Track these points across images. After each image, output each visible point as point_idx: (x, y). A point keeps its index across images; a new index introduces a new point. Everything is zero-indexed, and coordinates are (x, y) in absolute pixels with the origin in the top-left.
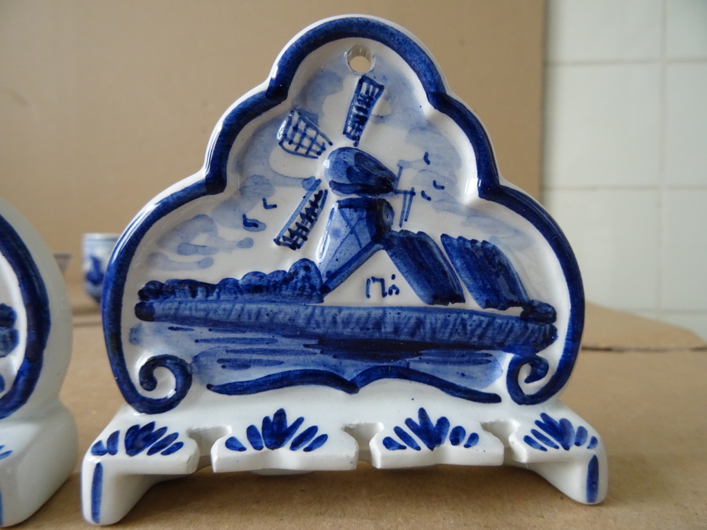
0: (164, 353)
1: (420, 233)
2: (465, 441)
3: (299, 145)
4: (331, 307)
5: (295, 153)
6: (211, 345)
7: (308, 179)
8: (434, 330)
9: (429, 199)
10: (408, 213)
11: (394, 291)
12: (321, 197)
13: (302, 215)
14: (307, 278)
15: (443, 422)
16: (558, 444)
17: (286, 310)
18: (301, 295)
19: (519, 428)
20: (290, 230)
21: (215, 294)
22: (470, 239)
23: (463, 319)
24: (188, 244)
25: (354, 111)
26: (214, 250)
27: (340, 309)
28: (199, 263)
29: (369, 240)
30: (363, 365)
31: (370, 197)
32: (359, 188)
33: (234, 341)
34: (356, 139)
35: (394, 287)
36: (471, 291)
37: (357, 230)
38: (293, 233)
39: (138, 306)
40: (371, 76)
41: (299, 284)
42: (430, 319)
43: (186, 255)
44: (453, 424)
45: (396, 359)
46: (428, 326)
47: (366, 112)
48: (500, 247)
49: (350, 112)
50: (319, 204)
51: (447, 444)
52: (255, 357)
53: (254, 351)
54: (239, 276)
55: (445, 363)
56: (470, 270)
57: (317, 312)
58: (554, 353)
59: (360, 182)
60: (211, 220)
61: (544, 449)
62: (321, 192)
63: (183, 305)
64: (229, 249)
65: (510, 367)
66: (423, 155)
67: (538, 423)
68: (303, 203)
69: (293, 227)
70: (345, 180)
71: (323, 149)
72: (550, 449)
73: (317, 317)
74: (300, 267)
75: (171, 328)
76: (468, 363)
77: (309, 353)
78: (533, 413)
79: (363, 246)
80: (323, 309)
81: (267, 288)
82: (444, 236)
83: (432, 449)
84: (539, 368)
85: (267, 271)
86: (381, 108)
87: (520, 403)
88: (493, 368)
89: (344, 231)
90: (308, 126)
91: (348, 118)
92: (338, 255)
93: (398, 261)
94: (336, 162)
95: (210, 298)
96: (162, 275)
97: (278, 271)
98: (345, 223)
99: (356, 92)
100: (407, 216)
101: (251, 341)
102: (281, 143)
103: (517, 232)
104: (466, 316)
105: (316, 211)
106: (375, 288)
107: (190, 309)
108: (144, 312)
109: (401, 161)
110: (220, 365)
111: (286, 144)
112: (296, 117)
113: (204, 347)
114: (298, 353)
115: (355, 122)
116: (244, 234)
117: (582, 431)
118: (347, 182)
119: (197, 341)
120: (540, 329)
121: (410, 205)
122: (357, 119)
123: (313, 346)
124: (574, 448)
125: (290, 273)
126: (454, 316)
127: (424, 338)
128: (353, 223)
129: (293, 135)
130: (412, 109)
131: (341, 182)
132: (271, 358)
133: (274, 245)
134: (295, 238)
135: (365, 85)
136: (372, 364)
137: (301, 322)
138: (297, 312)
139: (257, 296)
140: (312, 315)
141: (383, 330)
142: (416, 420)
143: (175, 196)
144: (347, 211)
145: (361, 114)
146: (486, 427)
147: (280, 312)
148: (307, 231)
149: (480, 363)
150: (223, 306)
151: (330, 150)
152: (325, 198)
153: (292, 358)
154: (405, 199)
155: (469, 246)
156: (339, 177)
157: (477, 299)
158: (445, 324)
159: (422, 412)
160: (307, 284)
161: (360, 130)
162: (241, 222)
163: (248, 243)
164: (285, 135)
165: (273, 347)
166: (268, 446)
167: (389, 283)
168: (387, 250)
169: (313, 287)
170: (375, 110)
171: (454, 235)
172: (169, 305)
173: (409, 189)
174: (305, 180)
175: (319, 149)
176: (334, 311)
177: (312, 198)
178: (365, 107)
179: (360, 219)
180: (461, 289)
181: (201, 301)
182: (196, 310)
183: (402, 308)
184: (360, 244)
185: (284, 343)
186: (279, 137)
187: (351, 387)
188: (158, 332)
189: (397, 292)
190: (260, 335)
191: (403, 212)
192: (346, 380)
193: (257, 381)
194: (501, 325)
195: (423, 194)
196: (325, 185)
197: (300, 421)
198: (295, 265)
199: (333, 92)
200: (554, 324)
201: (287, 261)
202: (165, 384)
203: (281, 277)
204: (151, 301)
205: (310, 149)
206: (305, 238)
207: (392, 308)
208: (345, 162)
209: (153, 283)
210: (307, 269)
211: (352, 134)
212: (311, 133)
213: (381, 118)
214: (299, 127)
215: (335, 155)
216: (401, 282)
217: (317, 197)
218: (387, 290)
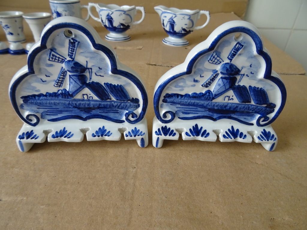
0: (169, 111)
1: (243, 86)
2: (243, 137)
3: (214, 61)
4: (214, 102)
5: (212, 63)
6: (180, 109)
7: (214, 70)
8: (240, 108)
9: (248, 76)
10: (241, 80)
11: (232, 99)
12: (217, 75)
13: (210, 80)
14: (209, 95)
15: (238, 130)
16: (266, 139)
17: (201, 102)
18: (206, 99)
19: (257, 134)
20: (206, 83)
21: (183, 98)
22: (257, 87)
23: (249, 106)
24: (178, 85)
25: (233, 52)
26: (185, 87)
27: (216, 103)
28: (180, 90)
29: (228, 87)
30: (219, 115)
31: (231, 76)
32: (229, 74)
33: (186, 108)
34: (231, 60)
35: (232, 98)
36: (253, 100)
37: (226, 85)
38: (207, 84)
39: (163, 99)
40: (240, 42)
41: (207, 97)
42: (240, 106)
43: (177, 88)
44: (240, 131)
45: (228, 114)
46: (239, 107)
47: (236, 53)
48: (265, 90)
49: (231, 52)
50: (216, 77)
51: (238, 138)
52: (191, 112)
53: (191, 111)
54: (190, 94)
55: (241, 116)
56: (255, 95)
57: (210, 103)
58: (272, 115)
59: (230, 73)
60: (185, 80)
61: (262, 140)
62: (217, 74)
63: (175, 100)
64: (189, 87)
65: (258, 118)
66: (250, 65)
67: (262, 132)
68: (211, 76)
69: (207, 82)
70: (225, 72)
71: (221, 62)
72: (264, 141)
73: (209, 104)
74: (207, 92)
75: (171, 105)
76: (247, 116)
77: (206, 112)
78: (261, 129)
79: (226, 89)
80: (212, 103)
81: (198, 97)
82: (250, 86)
83: (235, 139)
84: (266, 119)
85: (198, 92)
86: (241, 52)
87: (258, 126)
88: (254, 118)
89: (222, 84)
90: (218, 56)
91: (230, 54)
92: (219, 91)
93: (235, 93)
94: (224, 67)
95: (182, 98)
96: (170, 92)
97: (201, 93)
98: (222, 83)
99: (234, 47)
100: (241, 81)
101: (191, 108)
102: (208, 61)
103: (272, 86)
104: (250, 106)
105: (215, 78)
106: (227, 99)
107: (177, 101)
108: (164, 101)
109: (243, 66)
110: (182, 113)
111: (210, 61)
112: (214, 54)
113: (179, 109)
114: (202, 112)
115: (232, 55)
116: (193, 83)
117: (273, 135)
118: (226, 73)
119: (177, 108)
120: (270, 110)
121: (242, 78)
122: (233, 55)
123: (207, 110)
124: (270, 141)
125: (204, 94)
126: (246, 106)
127: (237, 110)
128: (225, 83)
129: (213, 59)
130: (251, 52)
131: (224, 72)
132: (195, 112)
133: (201, 86)
134: (207, 85)
135: (238, 45)
136: (221, 115)
137: (205, 105)
138: (204, 103)
139: (195, 99)
140: (208, 104)
141: (226, 108)
142: (231, 129)
143: (177, 75)
144: (224, 80)
145: (234, 53)
146: (249, 133)
147: (200, 103)
148: (211, 83)
149: (251, 116)
150: (185, 101)
151: (222, 63)
152: (218, 75)
153: (201, 113)
154: (241, 76)
155: (256, 89)
156: (224, 71)
157: (254, 102)
158: (244, 107)
159: (232, 127)
160: (209, 97)
161: (233, 58)
162: (193, 80)
163: (194, 86)
164: (210, 59)
165: (196, 110)
166: (196, 136)
167: (231, 97)
168: (233, 90)
169: (210, 98)
170: (239, 52)
171: (253, 86)
172: (171, 100)
173: (243, 74)
174: (213, 70)
175: (219, 63)
176: (215, 103)
177: (214, 75)
178: (236, 51)
179: (227, 82)
180: (251, 99)
181: (180, 99)
182: (178, 101)
183: (233, 103)
184: (225, 88)
185: (199, 109)
186: (209, 59)
187: (215, 120)
188: (167, 105)
189: (233, 100)
190: (193, 107)
191: (240, 80)
192: (214, 118)
193: (191, 117)
194: (259, 108)
195: (247, 75)
196: (219, 72)
197: (202, 128)
198: (206, 92)
199: (227, 46)
200: (274, 109)
201: (204, 91)
202: (169, 117)
203: (202, 94)
204: (167, 98)
205: (217, 62)
206: (210, 85)
207: (230, 103)
208: (226, 67)
209: (167, 94)
210: (209, 93)
211: (230, 58)
212: (218, 58)
213: (240, 54)
214: (215, 57)
215: (224, 65)
216: (235, 97)
217: (216, 75)
218: (230, 99)
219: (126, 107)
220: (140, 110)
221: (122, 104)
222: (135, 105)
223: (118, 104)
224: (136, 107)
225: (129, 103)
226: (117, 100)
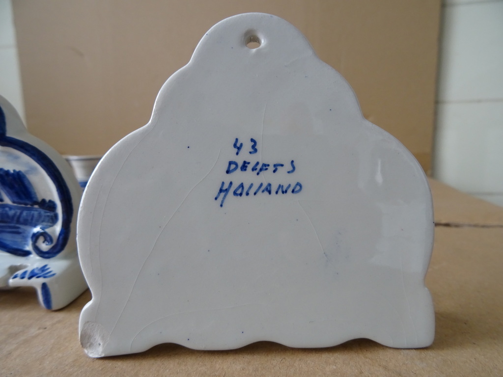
219: (32, 219)
220: (58, 228)
221: (25, 213)
222: (48, 216)
223: (16, 213)
224: (51, 221)
225: (37, 210)
226: (14, 202)
